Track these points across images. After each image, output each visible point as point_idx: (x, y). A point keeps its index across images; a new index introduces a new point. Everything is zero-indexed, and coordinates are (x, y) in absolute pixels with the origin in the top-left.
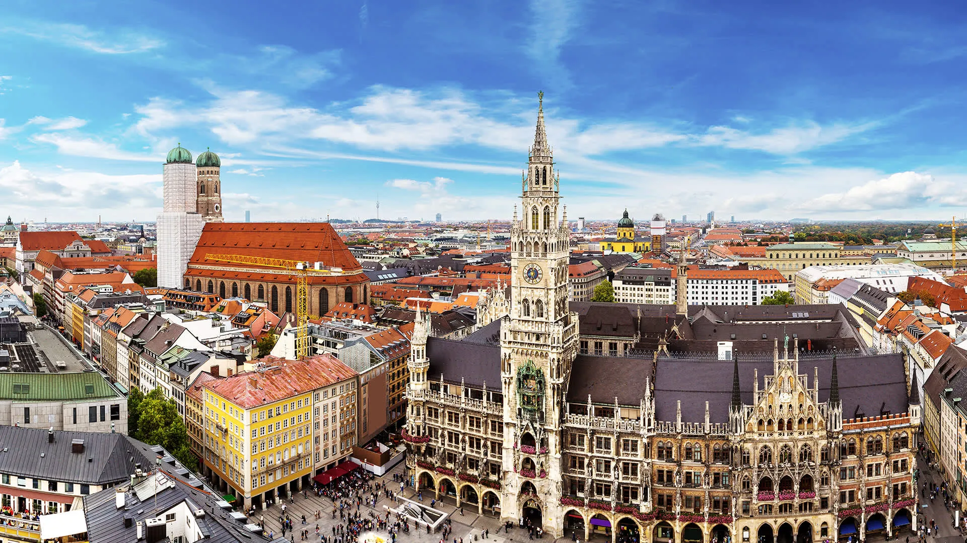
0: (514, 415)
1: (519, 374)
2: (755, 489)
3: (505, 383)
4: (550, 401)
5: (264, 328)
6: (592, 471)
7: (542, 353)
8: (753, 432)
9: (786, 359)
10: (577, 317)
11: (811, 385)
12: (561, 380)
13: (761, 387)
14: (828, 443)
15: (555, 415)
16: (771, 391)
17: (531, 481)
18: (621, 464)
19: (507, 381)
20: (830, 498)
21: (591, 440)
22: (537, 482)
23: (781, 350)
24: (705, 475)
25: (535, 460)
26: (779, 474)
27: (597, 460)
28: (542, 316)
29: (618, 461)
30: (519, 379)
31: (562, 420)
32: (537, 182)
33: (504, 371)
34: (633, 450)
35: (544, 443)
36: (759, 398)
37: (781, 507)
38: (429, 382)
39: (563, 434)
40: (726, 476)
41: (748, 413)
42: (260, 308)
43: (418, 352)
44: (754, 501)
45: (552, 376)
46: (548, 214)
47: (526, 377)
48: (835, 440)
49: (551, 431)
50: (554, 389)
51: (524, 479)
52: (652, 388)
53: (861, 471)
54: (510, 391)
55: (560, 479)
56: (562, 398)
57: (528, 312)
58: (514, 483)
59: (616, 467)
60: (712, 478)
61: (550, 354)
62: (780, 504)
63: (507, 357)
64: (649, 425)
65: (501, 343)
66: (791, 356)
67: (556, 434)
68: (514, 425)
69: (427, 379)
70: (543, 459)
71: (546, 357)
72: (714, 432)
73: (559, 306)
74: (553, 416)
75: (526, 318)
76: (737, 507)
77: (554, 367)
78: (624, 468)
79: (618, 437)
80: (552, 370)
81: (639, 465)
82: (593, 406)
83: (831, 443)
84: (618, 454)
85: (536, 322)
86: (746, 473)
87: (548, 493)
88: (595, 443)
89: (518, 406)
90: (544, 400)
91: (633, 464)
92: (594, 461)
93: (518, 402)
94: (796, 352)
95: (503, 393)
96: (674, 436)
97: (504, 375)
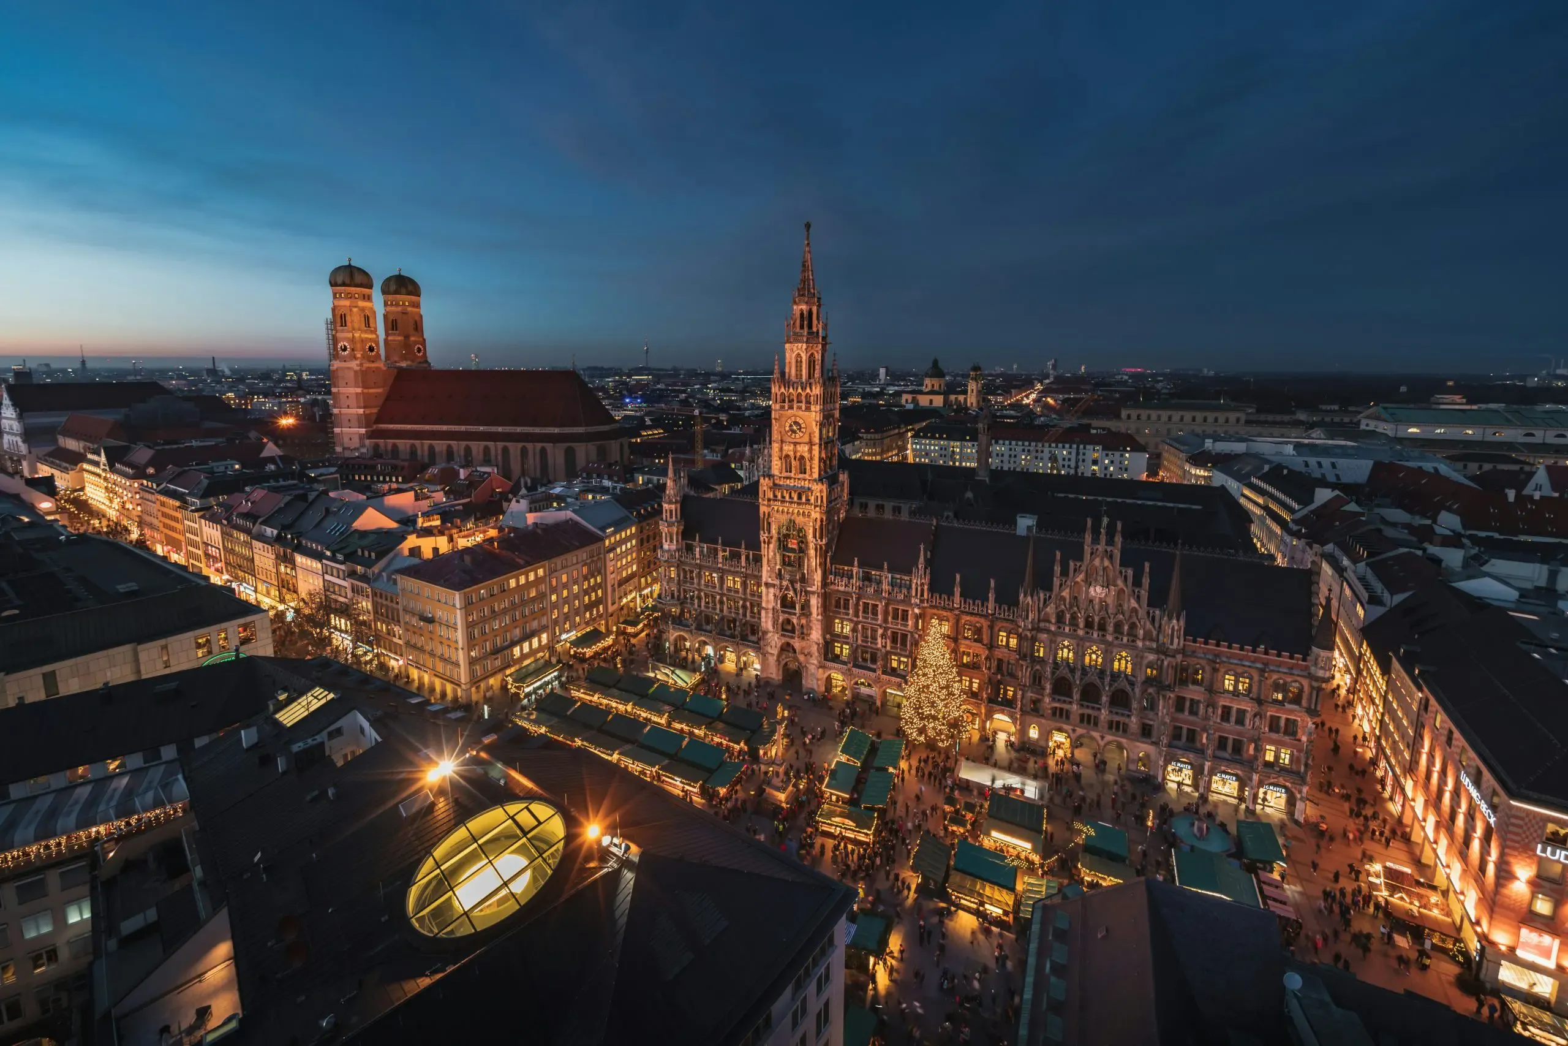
0: (774, 575)
1: (779, 533)
2: (1048, 687)
3: (764, 542)
4: (813, 560)
5: (492, 496)
6: (857, 636)
7: (804, 512)
8: (1049, 622)
9: (1101, 547)
10: (846, 476)
11: (1137, 583)
12: (824, 541)
13: (1065, 573)
14: (1158, 659)
15: (818, 577)
16: (1078, 579)
17: (791, 641)
18: (889, 632)
19: (766, 540)
20: (1155, 726)
21: (857, 604)
22: (797, 644)
23: (1096, 533)
24: (986, 659)
25: (795, 621)
26: (1081, 679)
27: (863, 626)
28: (805, 473)
29: (886, 629)
30: (779, 539)
31: (825, 584)
32: (802, 327)
33: (764, 530)
34: (903, 619)
35: (805, 607)
36: (1061, 585)
37: (1082, 716)
38: (684, 542)
39: (826, 597)
40: (1013, 664)
41: (1045, 600)
42: (485, 473)
43: (671, 511)
44: (1047, 700)
45: (815, 537)
46: (814, 362)
47: (787, 536)
48: (1169, 659)
49: (813, 593)
50: (816, 550)
51: (784, 640)
52: (929, 556)
53: (1210, 710)
54: (770, 551)
55: (821, 641)
56: (826, 559)
57: (791, 468)
58: (773, 643)
59: (882, 636)
60: (994, 664)
61: (813, 513)
62: (1080, 711)
63: (766, 517)
64: (922, 595)
65: (760, 500)
66: (1110, 542)
67: (818, 596)
68: (774, 586)
69: (682, 539)
70: (804, 621)
71: (809, 516)
72: (1000, 614)
73: (825, 462)
74: (815, 577)
75: (788, 474)
76: (1024, 702)
77: (817, 527)
78: (893, 637)
79: (887, 605)
80: (815, 530)
81: (909, 637)
82: (861, 570)
83: (1163, 661)
84: (885, 620)
85: (799, 479)
86: (1038, 667)
87: (810, 654)
88: (861, 608)
89: (778, 567)
90: (806, 561)
91: (902, 634)
92: (860, 626)
93: (778, 562)
94: (1118, 539)
95: (763, 553)
96: (951, 610)
97: (763, 536)
